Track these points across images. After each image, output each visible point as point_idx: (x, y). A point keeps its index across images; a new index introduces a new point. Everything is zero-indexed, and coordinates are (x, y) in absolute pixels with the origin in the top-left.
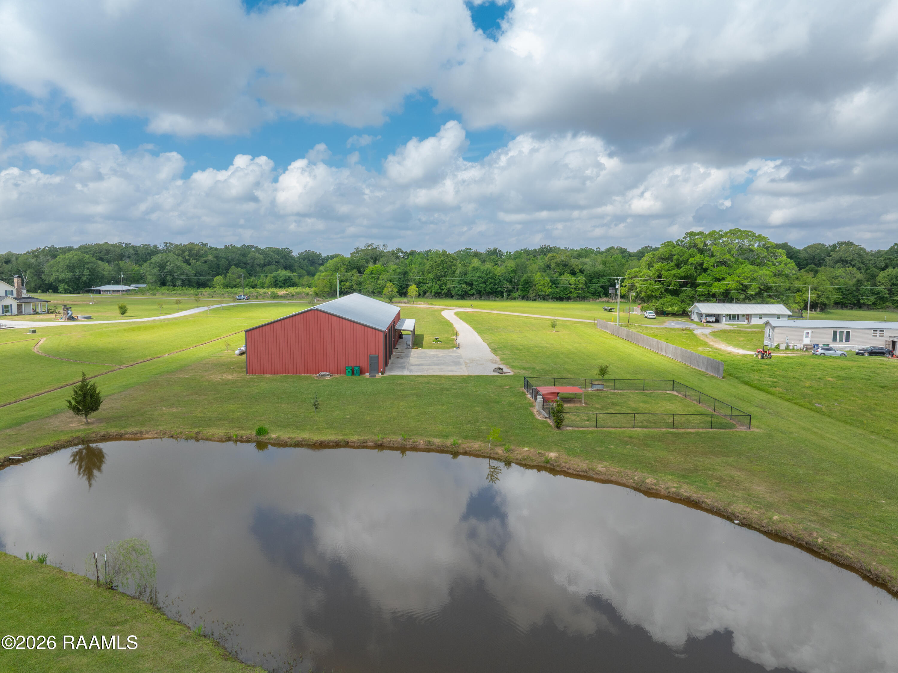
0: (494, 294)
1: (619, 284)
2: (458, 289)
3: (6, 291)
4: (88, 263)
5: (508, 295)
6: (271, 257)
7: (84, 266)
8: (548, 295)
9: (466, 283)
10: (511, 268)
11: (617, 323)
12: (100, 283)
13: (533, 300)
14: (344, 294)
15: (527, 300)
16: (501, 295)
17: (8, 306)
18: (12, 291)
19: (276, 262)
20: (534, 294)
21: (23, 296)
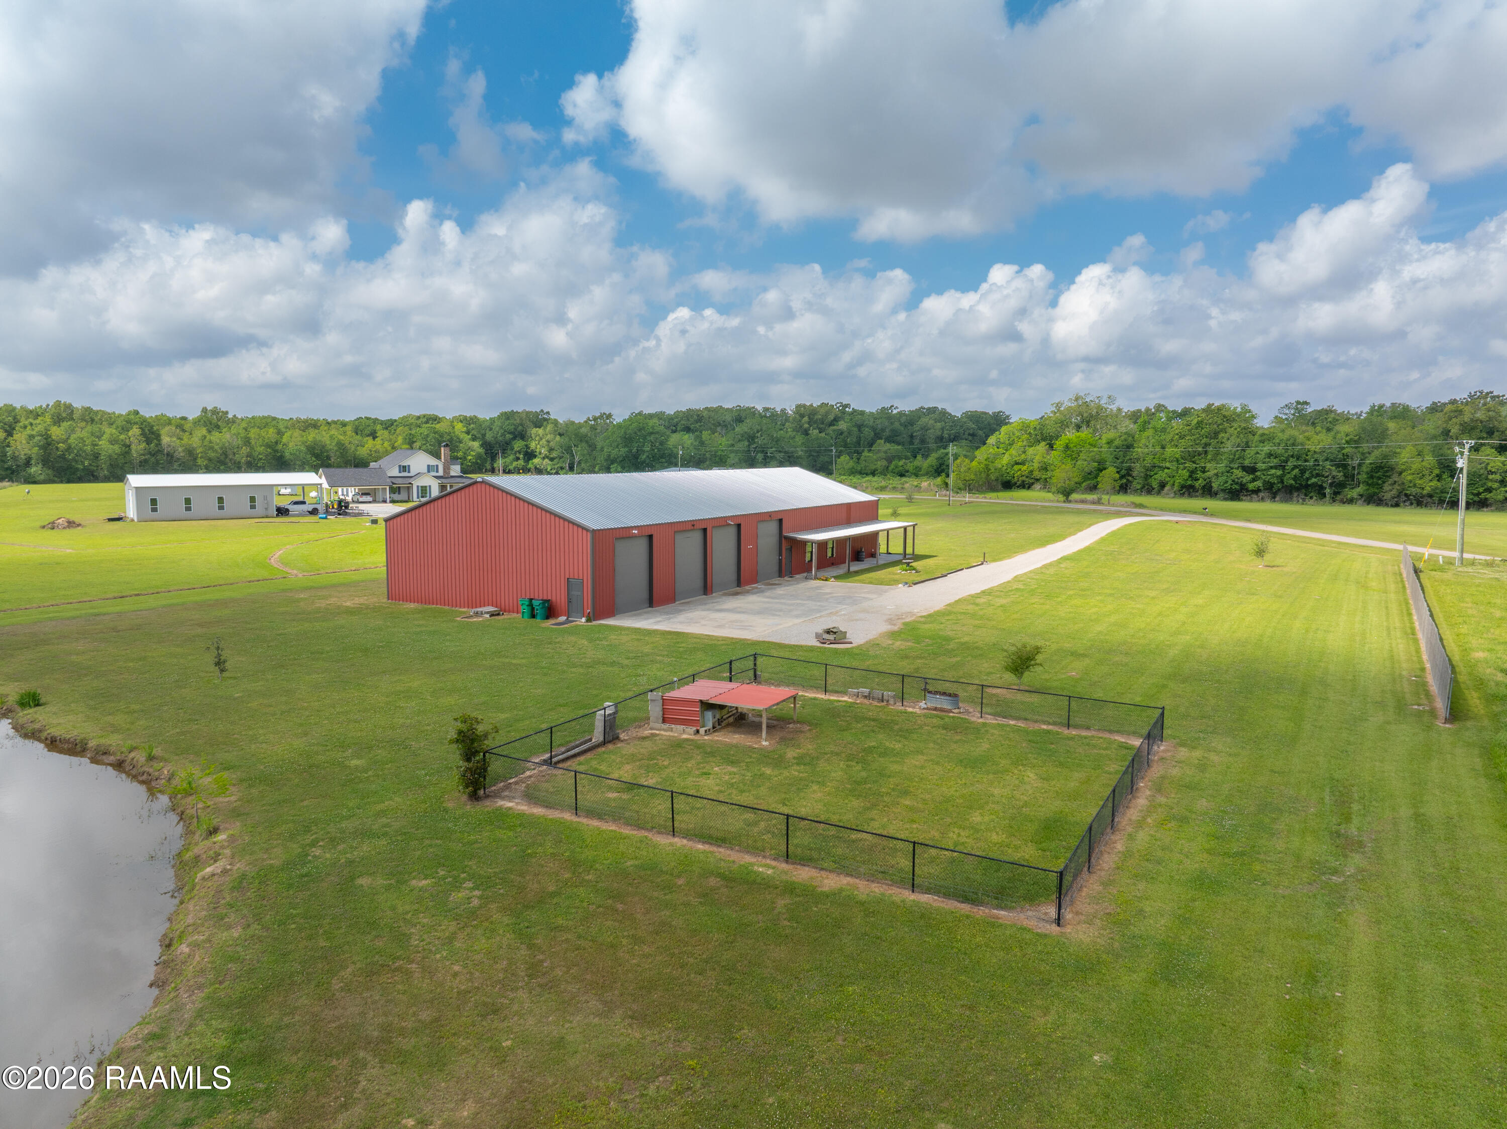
0: (1304, 491)
1: (1465, 456)
2: (1224, 478)
3: (428, 466)
4: (652, 433)
5: (1336, 493)
6: (961, 426)
7: (645, 438)
8: (1430, 496)
9: (1244, 469)
10: (1347, 435)
11: (1456, 554)
12: (666, 464)
13: (1392, 506)
14: (1018, 487)
15: (1378, 505)
16: (1319, 493)
17: (426, 487)
18: (437, 466)
19: (969, 434)
20: (1394, 492)
21: (453, 473)
